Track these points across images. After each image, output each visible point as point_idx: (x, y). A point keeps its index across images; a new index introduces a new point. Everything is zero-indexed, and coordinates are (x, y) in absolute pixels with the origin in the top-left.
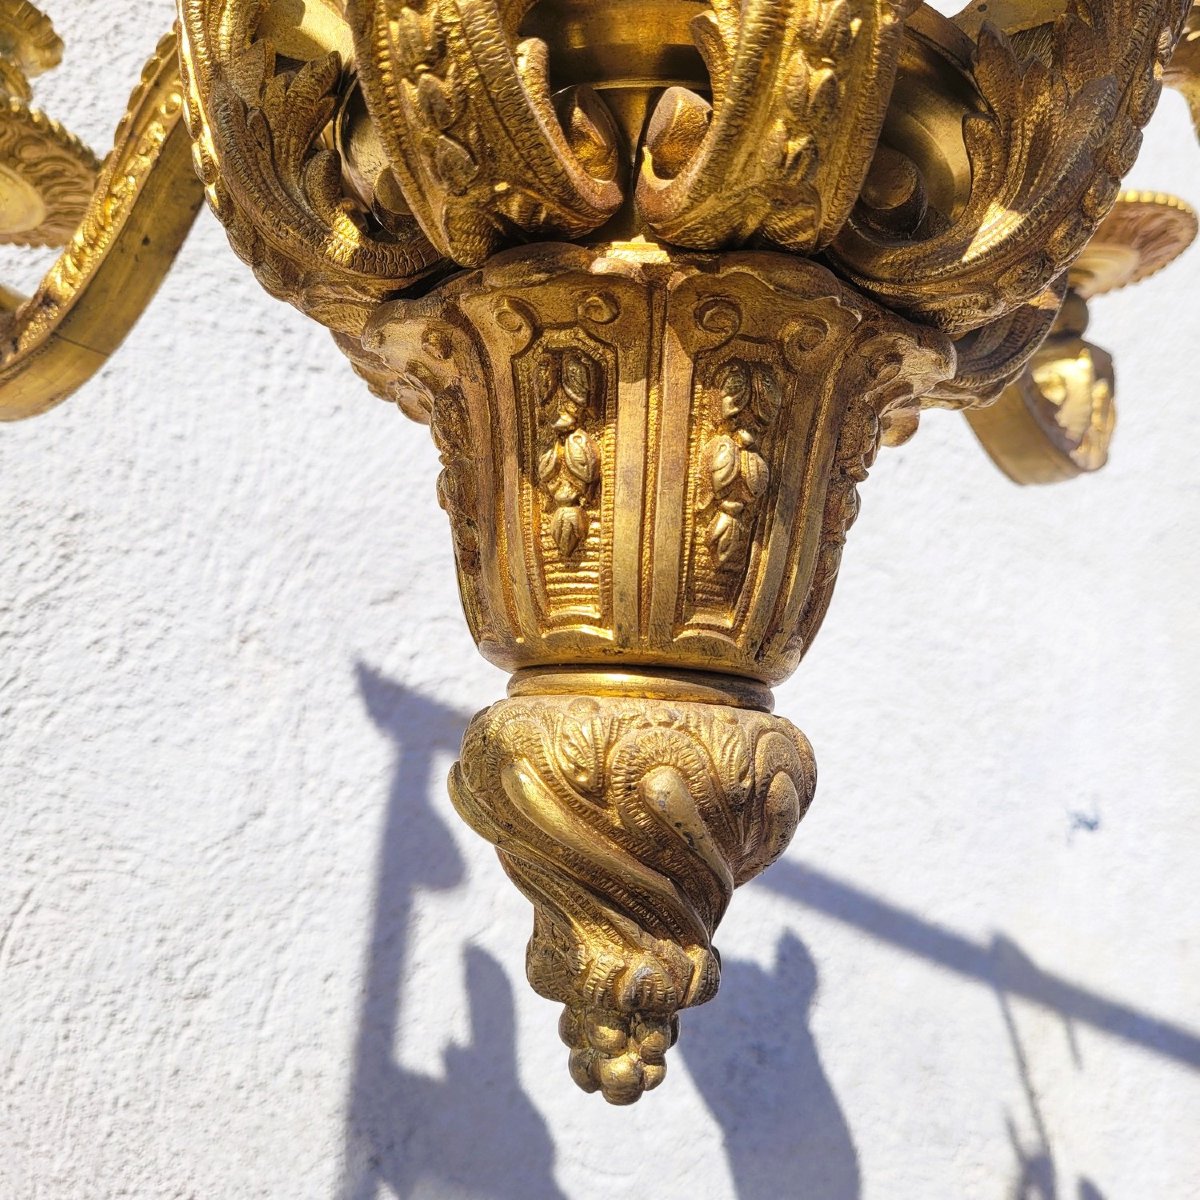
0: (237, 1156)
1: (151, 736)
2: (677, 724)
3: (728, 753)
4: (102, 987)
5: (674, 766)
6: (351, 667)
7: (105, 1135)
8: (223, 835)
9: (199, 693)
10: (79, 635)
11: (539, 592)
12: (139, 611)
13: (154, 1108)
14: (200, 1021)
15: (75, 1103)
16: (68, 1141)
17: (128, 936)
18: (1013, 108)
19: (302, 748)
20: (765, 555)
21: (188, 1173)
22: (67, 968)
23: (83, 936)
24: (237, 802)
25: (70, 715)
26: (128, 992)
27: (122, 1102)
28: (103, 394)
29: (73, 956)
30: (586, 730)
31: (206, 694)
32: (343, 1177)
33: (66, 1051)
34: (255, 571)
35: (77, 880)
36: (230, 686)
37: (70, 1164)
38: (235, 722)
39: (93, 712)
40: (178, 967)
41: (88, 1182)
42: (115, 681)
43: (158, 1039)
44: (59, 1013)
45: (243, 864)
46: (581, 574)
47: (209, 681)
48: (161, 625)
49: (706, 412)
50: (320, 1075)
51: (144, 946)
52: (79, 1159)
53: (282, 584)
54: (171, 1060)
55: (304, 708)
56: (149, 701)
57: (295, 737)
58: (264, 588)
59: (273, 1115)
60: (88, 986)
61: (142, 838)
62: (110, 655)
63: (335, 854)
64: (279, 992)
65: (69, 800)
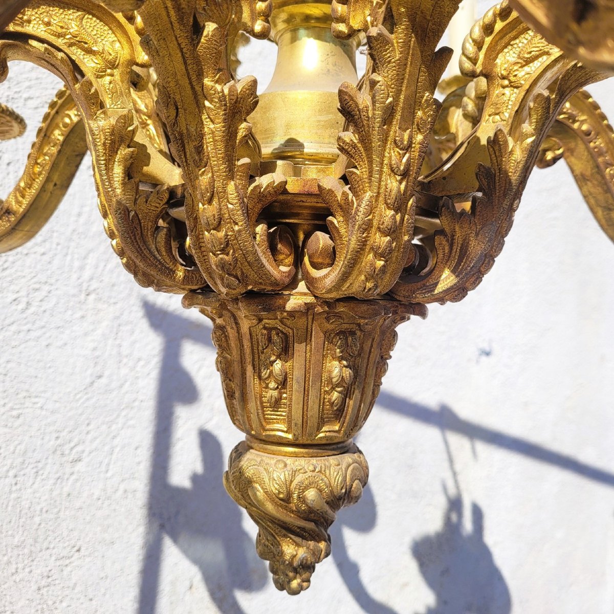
0: (99, 528)
1: (45, 343)
2: (317, 470)
3: (336, 480)
4: (31, 460)
5: (316, 488)
6: (141, 304)
7: (37, 525)
8: (84, 387)
9: (67, 321)
10: (6, 297)
11: (262, 418)
12: (35, 283)
13: (59, 511)
14: (79, 472)
15: (23, 512)
16: (21, 529)
17: (42, 436)
18: (454, 232)
19: (119, 344)
20: (351, 402)
21: (77, 538)
22: (14, 453)
23: (20, 438)
24: (89, 372)
25: (4, 336)
26: (43, 462)
27: (44, 510)
28: (8, 174)
29: (16, 447)
30: (282, 477)
31: (71, 321)
32: (148, 533)
33: (17, 490)
34: (91, 260)
35: (15, 413)
36: (83, 317)
37: (23, 538)
38: (86, 334)
39: (16, 334)
40: (67, 448)
41: (31, 545)
42: (25, 319)
43: (59, 481)
44: (11, 473)
45: (94, 400)
46: (279, 413)
47: (72, 315)
48: (47, 289)
49: (329, 352)
50: (135, 491)
51: (50, 441)
52: (27, 536)
53: (105, 266)
54: (66, 490)
55: (119, 325)
56: (43, 327)
57: (115, 339)
58: (97, 268)
59: (115, 510)
60: (24, 460)
61: (45, 392)
62: (22, 306)
63: (138, 393)
64: (114, 457)
65: (8, 376)
